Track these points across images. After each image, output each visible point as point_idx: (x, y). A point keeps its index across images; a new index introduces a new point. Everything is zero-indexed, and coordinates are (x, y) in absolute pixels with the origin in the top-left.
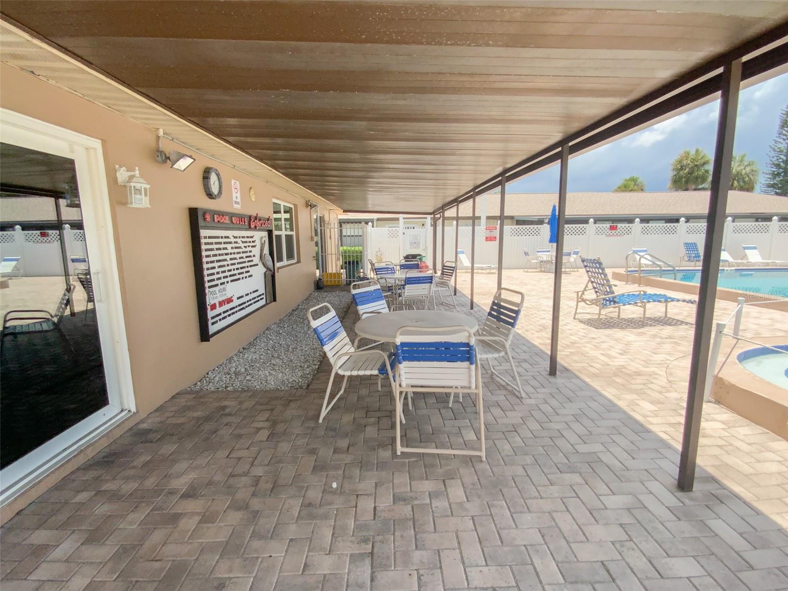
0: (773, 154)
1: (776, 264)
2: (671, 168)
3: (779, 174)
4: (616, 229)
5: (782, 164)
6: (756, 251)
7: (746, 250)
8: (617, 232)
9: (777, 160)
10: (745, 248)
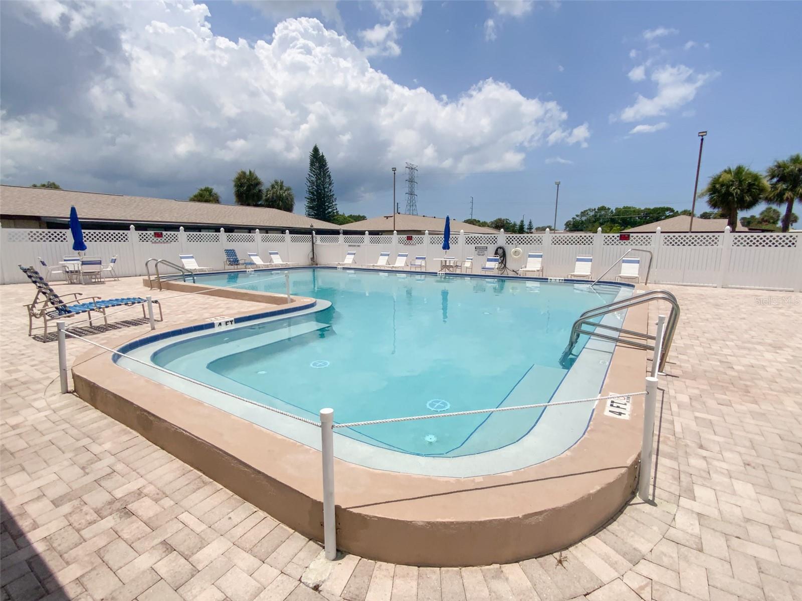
0: (309, 184)
1: (289, 265)
2: (233, 184)
3: (314, 200)
4: (162, 237)
5: (315, 193)
6: (278, 256)
7: (271, 255)
8: (163, 239)
9: (312, 189)
10: (271, 254)
